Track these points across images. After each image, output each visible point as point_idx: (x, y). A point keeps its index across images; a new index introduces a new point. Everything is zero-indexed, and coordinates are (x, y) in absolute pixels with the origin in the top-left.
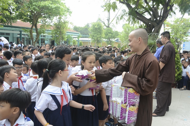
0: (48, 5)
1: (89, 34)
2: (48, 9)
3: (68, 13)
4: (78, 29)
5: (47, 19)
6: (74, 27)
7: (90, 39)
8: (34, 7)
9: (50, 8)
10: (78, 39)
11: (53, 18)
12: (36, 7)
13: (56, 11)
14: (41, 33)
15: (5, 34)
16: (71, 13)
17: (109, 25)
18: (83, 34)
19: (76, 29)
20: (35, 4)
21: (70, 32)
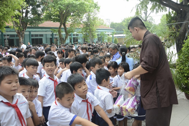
0: (72, 2)
1: (124, 30)
2: (73, 6)
3: (96, 9)
4: (115, 25)
5: (77, 17)
6: (110, 23)
7: (124, 35)
8: (59, 5)
9: (74, 5)
10: (113, 36)
11: (83, 16)
12: (62, 6)
13: (81, 7)
14: (70, 32)
15: (39, 35)
16: (99, 8)
17: (146, 18)
18: (121, 31)
19: (113, 26)
20: (60, 3)
21: (101, 29)
